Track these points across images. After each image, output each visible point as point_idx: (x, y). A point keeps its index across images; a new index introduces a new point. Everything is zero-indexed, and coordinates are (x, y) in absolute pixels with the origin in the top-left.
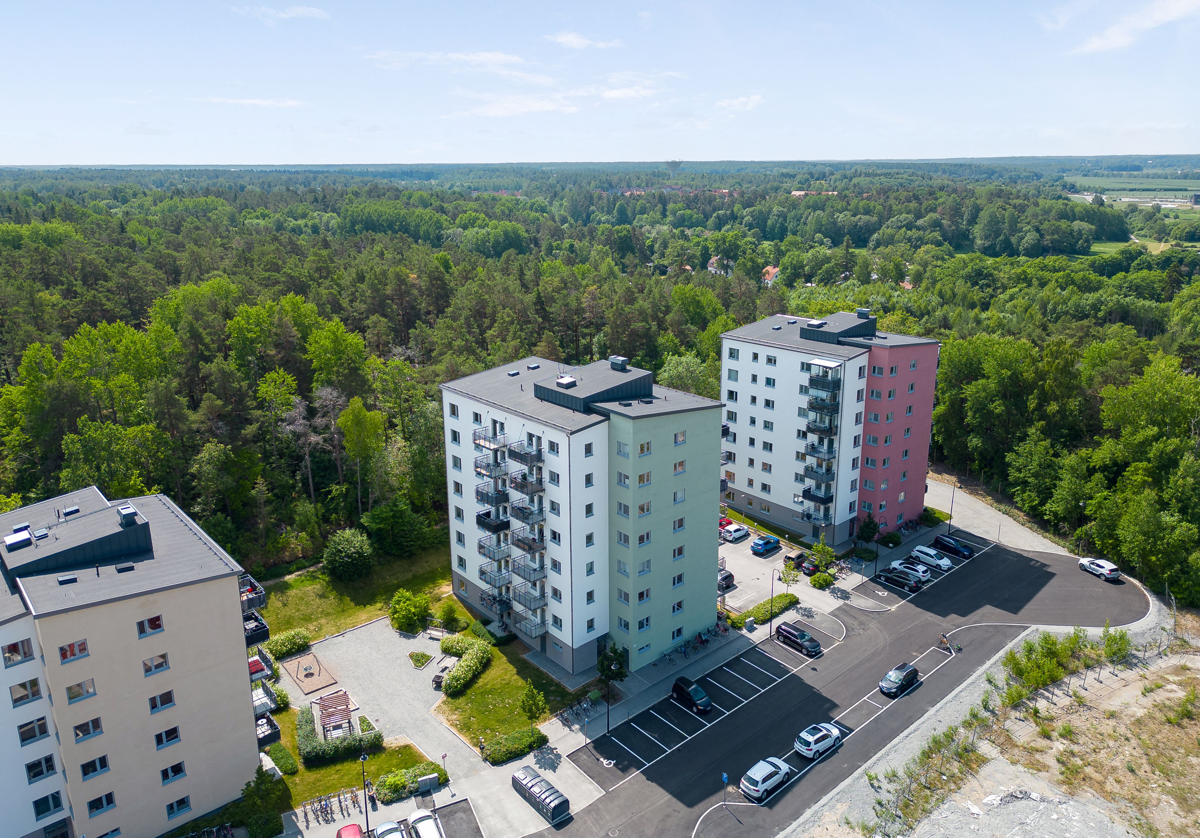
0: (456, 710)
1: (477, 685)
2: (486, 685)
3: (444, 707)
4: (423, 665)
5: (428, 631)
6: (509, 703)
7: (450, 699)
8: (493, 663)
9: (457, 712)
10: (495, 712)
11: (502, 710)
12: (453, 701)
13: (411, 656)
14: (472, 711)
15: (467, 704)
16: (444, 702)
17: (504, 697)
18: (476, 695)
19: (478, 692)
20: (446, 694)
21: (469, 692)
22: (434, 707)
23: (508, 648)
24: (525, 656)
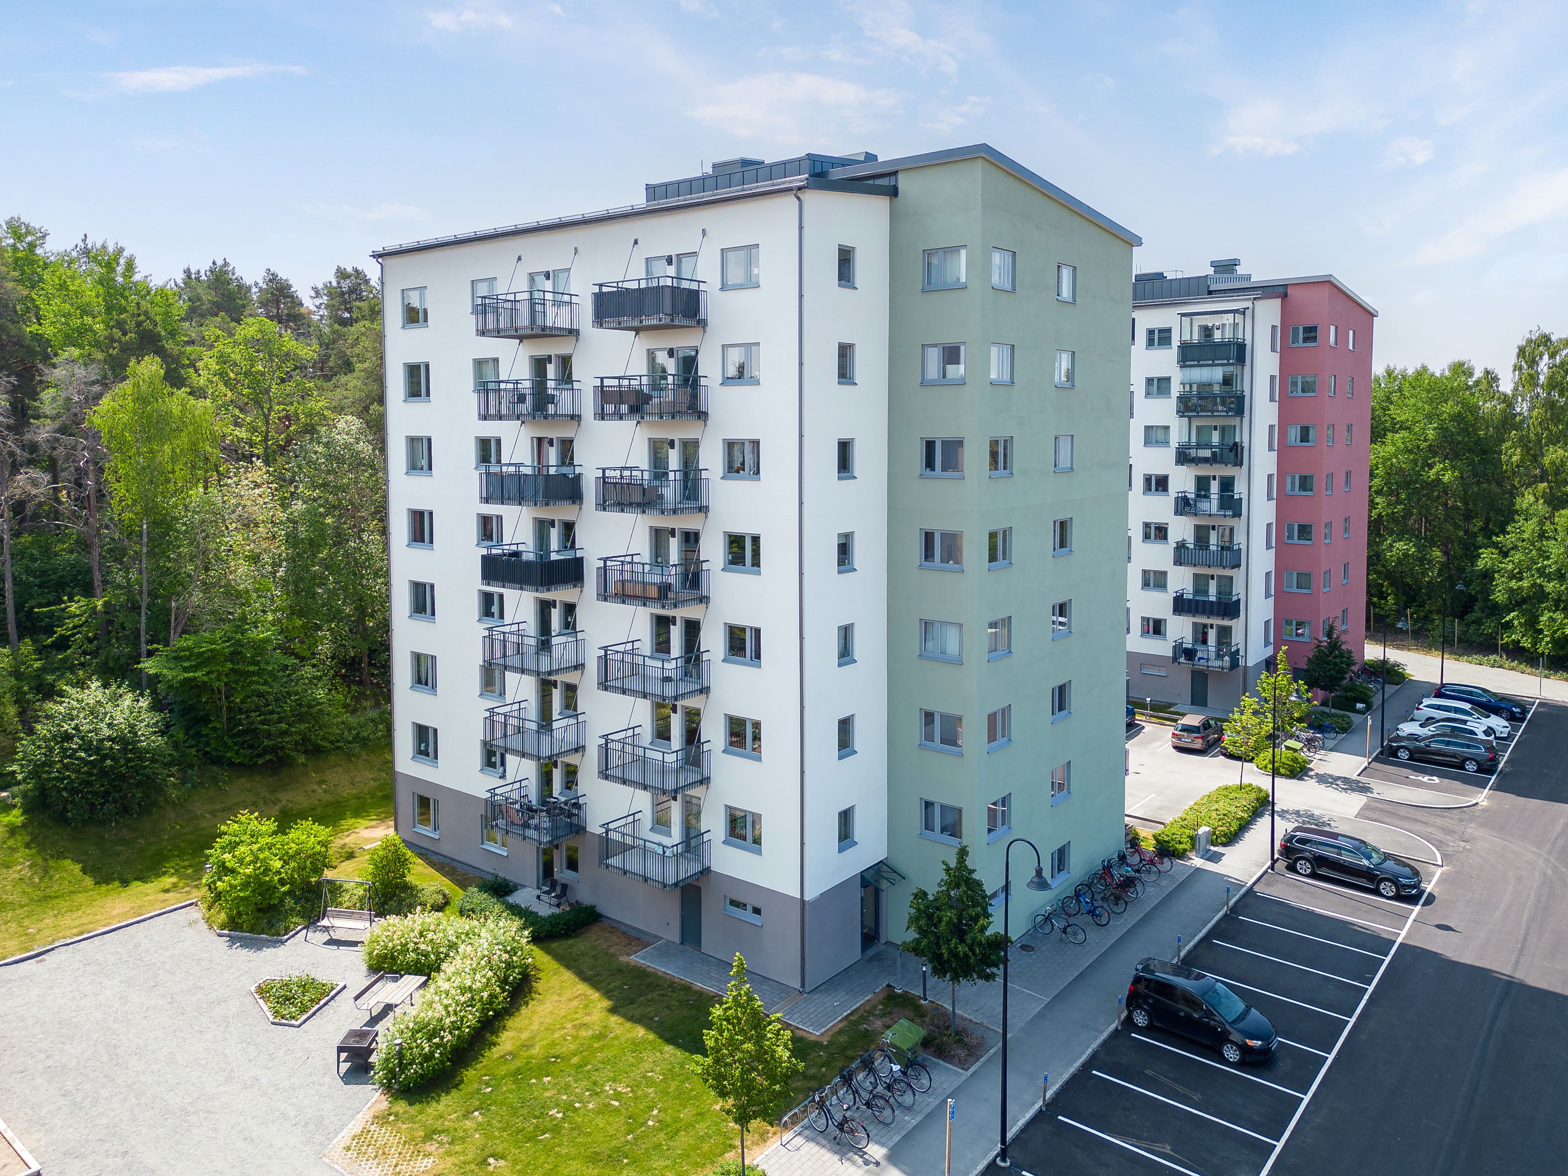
0: (428, 1137)
1: (495, 1052)
2: (526, 1046)
3: (384, 1135)
4: (303, 1011)
5: (325, 922)
6: (618, 1096)
7: (401, 1106)
8: (539, 986)
9: (432, 1147)
10: (577, 1128)
11: (600, 1121)
12: (413, 1110)
13: (263, 991)
14: (488, 1136)
15: (467, 1115)
16: (381, 1119)
17: (595, 1077)
18: (496, 1082)
19: (502, 1070)
20: (388, 1088)
21: (470, 1074)
22: (345, 1136)
23: (579, 945)
24: (637, 959)
